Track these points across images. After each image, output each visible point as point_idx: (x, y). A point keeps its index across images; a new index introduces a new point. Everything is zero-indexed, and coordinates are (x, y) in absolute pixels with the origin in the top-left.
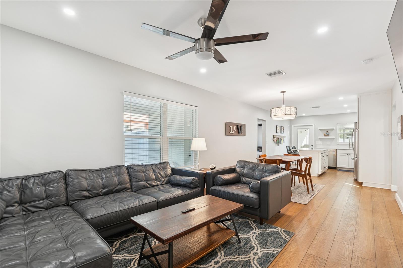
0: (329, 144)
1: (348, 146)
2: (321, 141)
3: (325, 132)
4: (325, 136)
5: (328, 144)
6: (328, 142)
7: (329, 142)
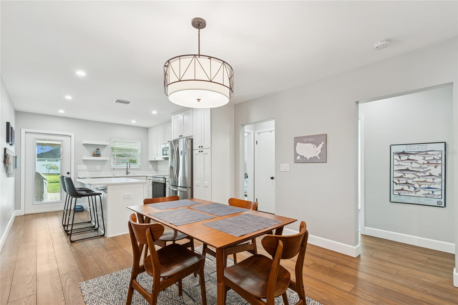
0: (99, 169)
1: (125, 172)
2: (85, 165)
3: (94, 149)
4: (94, 155)
5: (97, 169)
6: (97, 166)
7: (99, 166)
